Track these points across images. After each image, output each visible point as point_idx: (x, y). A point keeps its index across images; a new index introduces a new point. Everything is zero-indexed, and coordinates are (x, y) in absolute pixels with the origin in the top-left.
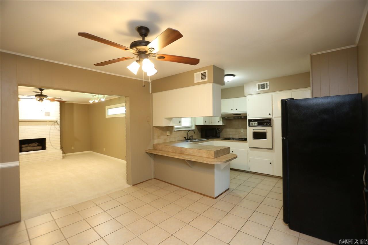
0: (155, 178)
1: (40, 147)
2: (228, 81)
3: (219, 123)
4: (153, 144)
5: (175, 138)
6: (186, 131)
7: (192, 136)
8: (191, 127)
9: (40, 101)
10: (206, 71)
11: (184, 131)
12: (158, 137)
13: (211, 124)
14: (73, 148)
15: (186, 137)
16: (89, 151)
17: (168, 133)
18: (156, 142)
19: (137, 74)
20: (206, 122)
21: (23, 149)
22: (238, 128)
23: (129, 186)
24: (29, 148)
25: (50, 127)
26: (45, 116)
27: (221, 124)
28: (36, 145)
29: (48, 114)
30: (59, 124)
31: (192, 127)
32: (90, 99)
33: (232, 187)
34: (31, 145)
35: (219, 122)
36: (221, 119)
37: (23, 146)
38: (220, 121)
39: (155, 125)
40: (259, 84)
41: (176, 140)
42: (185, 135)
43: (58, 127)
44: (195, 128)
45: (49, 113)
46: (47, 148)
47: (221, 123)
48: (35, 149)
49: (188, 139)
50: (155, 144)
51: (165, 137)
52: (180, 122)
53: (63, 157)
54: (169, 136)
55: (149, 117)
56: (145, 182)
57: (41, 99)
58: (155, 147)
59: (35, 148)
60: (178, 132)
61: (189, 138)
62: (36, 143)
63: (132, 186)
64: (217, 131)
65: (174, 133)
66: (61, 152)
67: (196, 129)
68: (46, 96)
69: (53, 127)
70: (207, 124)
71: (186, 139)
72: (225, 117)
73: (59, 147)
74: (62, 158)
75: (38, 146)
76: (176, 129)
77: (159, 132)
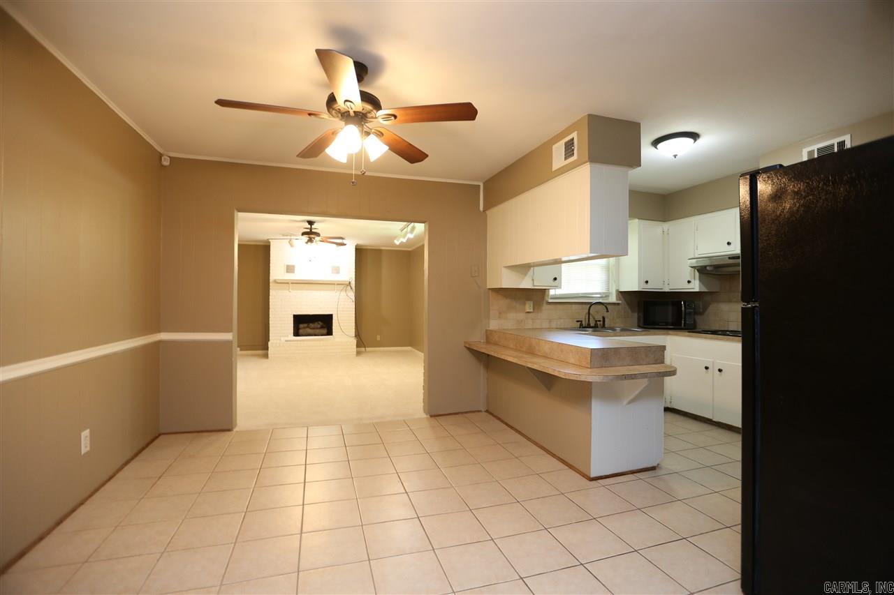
0: (487, 411)
1: (325, 331)
2: (675, 156)
3: (691, 285)
4: (487, 331)
5: (550, 321)
6: (584, 306)
7: (604, 318)
8: (607, 296)
9: (309, 243)
10: (574, 135)
11: (577, 306)
12: (500, 313)
13: (667, 290)
14: (378, 338)
15: (581, 321)
16: (409, 348)
17: (529, 307)
18: (494, 325)
19: (348, 161)
20: (647, 282)
21: (301, 331)
23: (424, 416)
24: (309, 331)
25: (338, 293)
26: (333, 273)
27: (697, 290)
28: (319, 326)
29: (336, 270)
30: (354, 288)
31: (610, 298)
32: (395, 237)
33: (670, 464)
34: (312, 325)
35: (689, 282)
36: (697, 274)
37: (301, 326)
38: (693, 281)
39: (492, 283)
40: (810, 149)
41: (554, 325)
42: (582, 315)
43: (352, 295)
44: (617, 300)
45: (339, 268)
46: (334, 334)
47: (696, 286)
48: (316, 333)
49: (589, 326)
50: (490, 331)
51: (522, 316)
52: (555, 279)
53: (358, 353)
54: (530, 314)
55: (479, 267)
56: (460, 415)
57: (310, 240)
58: (489, 337)
59: (318, 331)
60: (559, 306)
61: (592, 325)
62: (320, 322)
63: (428, 416)
64: (683, 309)
65: (545, 307)
66: (354, 341)
67: (620, 302)
68: (318, 235)
69: (343, 293)
70: (652, 287)
71: (581, 325)
72: (705, 267)
73: (353, 333)
74: (355, 353)
75: (322, 327)
76: (551, 298)
77: (503, 302)
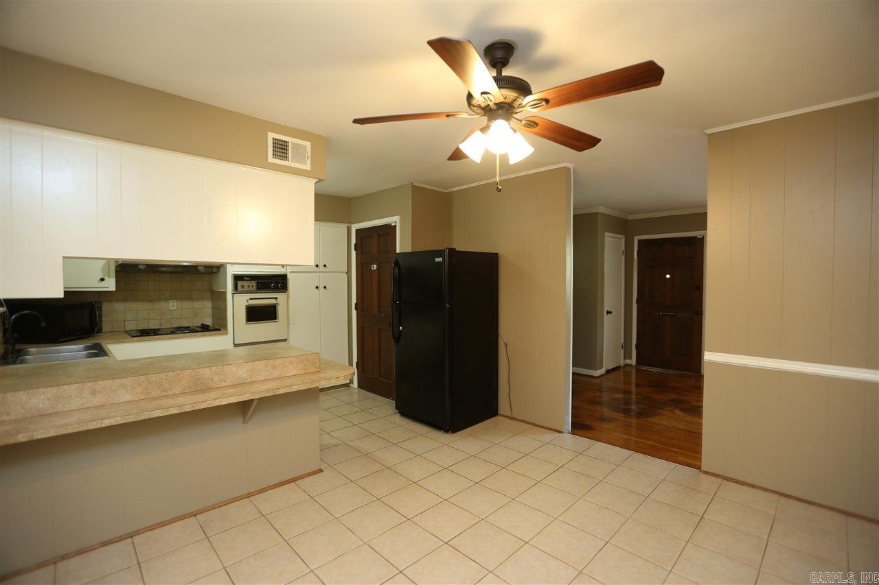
22: (160, 300)
